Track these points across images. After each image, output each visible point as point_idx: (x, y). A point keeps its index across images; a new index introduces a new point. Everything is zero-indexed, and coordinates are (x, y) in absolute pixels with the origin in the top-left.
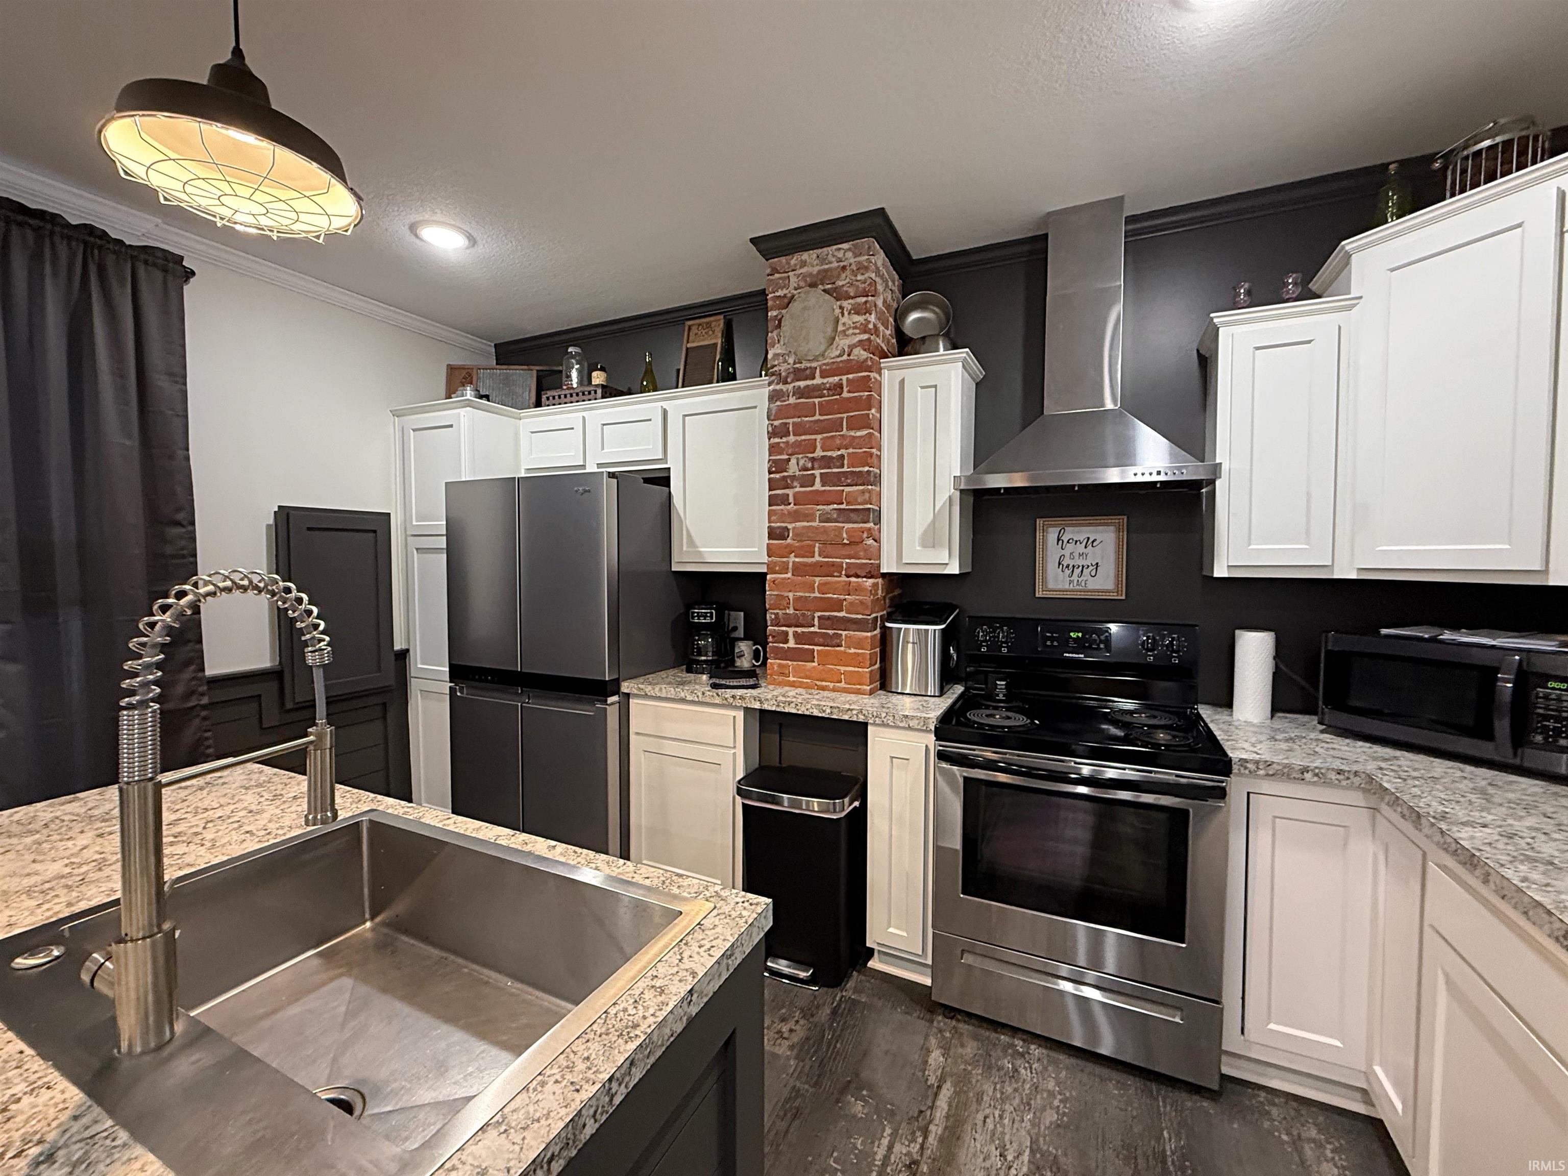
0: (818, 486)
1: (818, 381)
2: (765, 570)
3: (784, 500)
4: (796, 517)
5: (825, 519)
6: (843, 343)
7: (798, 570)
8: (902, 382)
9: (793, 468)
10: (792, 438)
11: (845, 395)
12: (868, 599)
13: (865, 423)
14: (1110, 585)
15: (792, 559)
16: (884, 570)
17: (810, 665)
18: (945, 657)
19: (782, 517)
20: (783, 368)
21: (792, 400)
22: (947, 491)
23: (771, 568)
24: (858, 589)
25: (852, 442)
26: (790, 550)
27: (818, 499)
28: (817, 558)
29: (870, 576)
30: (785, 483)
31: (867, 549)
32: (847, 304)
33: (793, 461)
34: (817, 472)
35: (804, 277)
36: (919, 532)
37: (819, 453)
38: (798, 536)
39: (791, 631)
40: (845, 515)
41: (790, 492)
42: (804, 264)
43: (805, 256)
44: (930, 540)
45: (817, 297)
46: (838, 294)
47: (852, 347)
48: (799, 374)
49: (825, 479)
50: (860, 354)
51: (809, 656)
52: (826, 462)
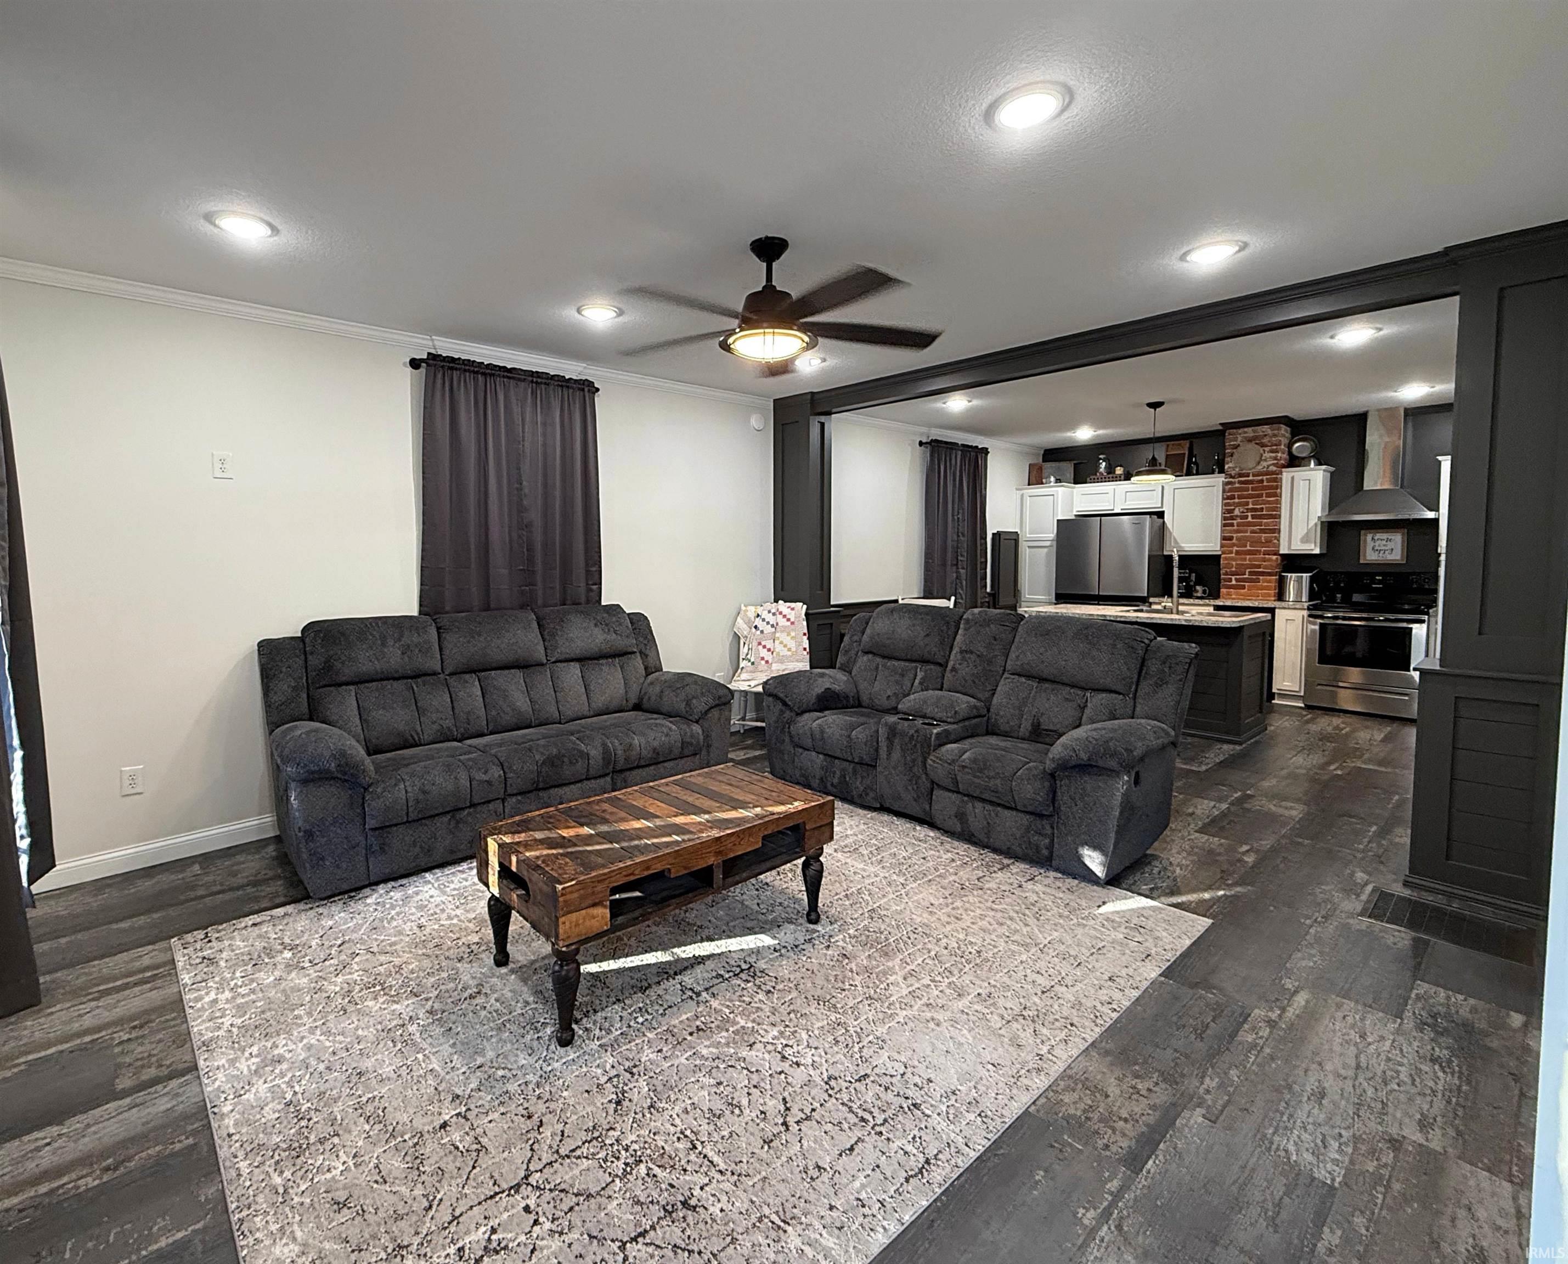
0: (1250, 519)
1: (1251, 478)
2: (1219, 553)
3: (1232, 525)
4: (1237, 531)
5: (1253, 532)
6: (1265, 464)
7: (1237, 553)
8: (1293, 478)
9: (1237, 512)
10: (1236, 500)
11: (1265, 484)
12: (1274, 564)
13: (1275, 495)
14: (1398, 557)
15: (1235, 548)
16: (1281, 552)
17: (1242, 591)
18: (1311, 589)
19: (1230, 532)
20: (1233, 473)
21: (1237, 485)
22: (1314, 521)
23: (1224, 553)
24: (1270, 560)
25: (1269, 502)
26: (1234, 545)
27: (1249, 524)
28: (1248, 548)
29: (1275, 554)
30: (1232, 518)
31: (1274, 545)
32: (1267, 449)
33: (1237, 509)
34: (1249, 514)
35: (1245, 438)
36: (1300, 537)
37: (1251, 506)
38: (1238, 539)
39: (1233, 578)
40: (1263, 531)
41: (1235, 522)
42: (1246, 433)
43: (1246, 430)
44: (1305, 539)
45: (1251, 446)
46: (1263, 445)
47: (1268, 466)
48: (1241, 475)
49: (1253, 517)
50: (1273, 468)
51: (1243, 587)
52: (1256, 510)
